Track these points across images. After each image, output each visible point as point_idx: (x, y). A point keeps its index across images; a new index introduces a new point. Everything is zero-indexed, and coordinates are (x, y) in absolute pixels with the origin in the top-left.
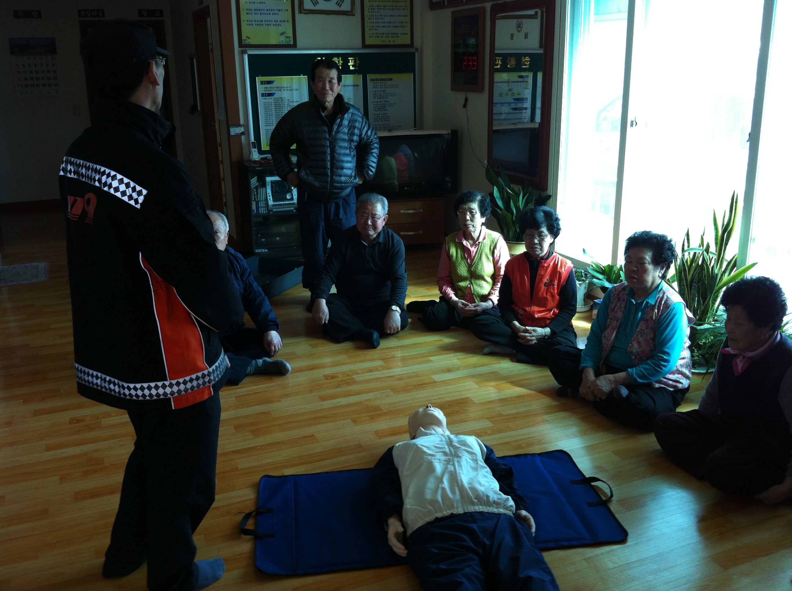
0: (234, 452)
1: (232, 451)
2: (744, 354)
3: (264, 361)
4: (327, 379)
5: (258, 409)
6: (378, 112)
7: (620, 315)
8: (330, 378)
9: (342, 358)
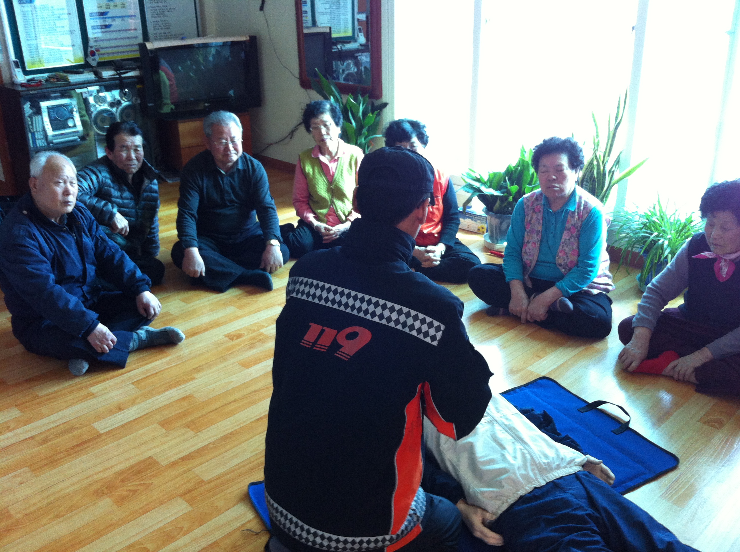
0: (183, 459)
1: (180, 459)
2: (724, 257)
3: (147, 331)
4: (232, 339)
5: (174, 394)
6: (157, 19)
7: (539, 227)
8: (235, 338)
9: (230, 310)
